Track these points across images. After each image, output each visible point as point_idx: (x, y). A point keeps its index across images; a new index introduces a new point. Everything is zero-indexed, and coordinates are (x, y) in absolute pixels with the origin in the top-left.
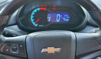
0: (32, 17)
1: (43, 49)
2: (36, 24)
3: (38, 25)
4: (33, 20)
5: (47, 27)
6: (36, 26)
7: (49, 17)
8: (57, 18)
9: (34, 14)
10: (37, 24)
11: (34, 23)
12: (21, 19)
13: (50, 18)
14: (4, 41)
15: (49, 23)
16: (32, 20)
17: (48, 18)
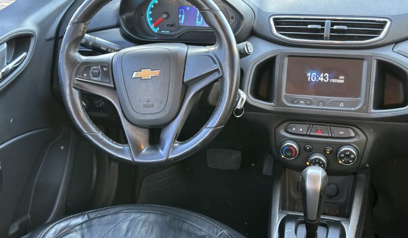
0: (149, 12)
1: (135, 73)
2: (156, 27)
3: (160, 30)
4: (151, 19)
5: (177, 34)
6: (156, 31)
7: (182, 14)
8: (197, 18)
9: (153, 7)
10: (158, 29)
11: (152, 26)
12: (125, 17)
13: (183, 16)
14: (80, 62)
15: (182, 26)
16: (149, 19)
17: (180, 16)
